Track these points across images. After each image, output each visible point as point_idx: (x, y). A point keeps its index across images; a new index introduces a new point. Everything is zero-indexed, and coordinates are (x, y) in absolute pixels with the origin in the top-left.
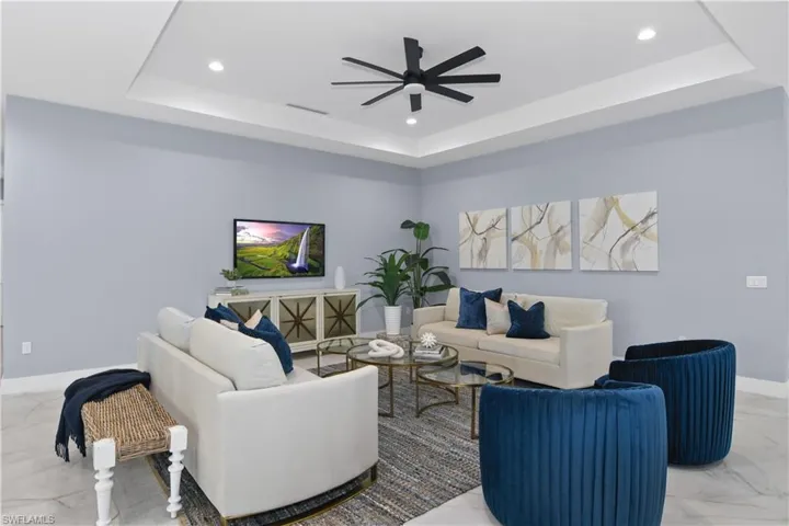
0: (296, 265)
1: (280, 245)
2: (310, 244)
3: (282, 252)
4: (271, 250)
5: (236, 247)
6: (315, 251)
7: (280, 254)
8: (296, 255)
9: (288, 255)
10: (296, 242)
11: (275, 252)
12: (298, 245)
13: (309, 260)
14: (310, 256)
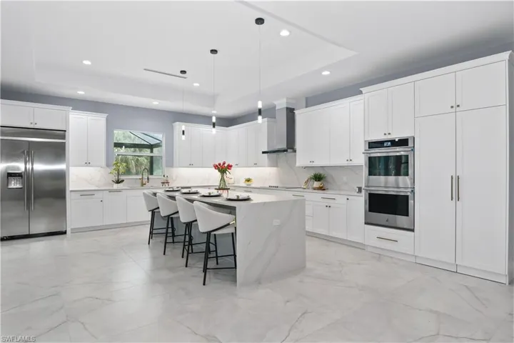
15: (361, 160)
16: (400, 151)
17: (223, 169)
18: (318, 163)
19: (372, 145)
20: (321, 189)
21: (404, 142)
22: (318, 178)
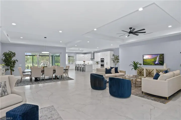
0: (156, 63)
1: (152, 59)
2: (160, 58)
3: (153, 60)
4: (150, 60)
5: (143, 59)
6: (161, 60)
7: (152, 61)
8: (156, 61)
9: (154, 61)
10: (156, 58)
11: (151, 60)
12: (157, 59)
13: (159, 62)
14: (160, 61)
15: (100, 61)
16: (103, 60)
17: (84, 62)
18: (97, 61)
19: (101, 59)
20: (97, 64)
21: (103, 59)
22: (97, 63)
